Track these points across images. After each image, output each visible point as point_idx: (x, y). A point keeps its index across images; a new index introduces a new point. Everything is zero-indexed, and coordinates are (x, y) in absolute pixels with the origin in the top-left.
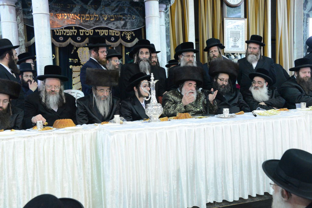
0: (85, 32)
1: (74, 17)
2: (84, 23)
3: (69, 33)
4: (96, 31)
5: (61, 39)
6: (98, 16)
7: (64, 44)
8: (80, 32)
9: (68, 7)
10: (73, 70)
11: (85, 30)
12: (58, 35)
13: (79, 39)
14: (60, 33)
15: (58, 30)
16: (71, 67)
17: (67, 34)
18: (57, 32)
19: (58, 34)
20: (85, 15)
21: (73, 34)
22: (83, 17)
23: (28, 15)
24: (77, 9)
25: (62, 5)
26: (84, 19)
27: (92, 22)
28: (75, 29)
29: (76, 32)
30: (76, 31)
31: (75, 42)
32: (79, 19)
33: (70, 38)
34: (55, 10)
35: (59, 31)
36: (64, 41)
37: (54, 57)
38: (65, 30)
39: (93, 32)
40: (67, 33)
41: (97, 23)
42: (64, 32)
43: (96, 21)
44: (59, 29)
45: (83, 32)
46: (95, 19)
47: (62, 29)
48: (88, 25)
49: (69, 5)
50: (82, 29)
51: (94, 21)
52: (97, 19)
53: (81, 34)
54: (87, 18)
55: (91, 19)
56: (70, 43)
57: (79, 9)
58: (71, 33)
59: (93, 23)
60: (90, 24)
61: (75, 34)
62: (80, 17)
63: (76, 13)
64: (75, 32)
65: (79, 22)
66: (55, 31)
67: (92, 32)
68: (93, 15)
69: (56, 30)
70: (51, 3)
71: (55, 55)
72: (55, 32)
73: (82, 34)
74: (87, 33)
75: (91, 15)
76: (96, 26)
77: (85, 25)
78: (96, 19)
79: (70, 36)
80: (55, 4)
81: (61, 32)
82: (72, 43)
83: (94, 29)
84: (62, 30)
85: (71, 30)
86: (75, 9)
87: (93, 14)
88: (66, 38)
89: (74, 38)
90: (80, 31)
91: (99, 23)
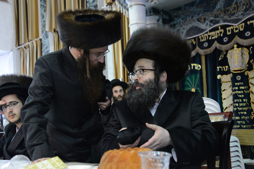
0: (234, 28)
1: (218, 15)
2: (230, 17)
3: (215, 35)
4: (248, 23)
5: (206, 45)
6: (248, 2)
7: (210, 51)
8: (228, 31)
9: (211, 5)
10: (222, 80)
11: (234, 27)
12: (203, 42)
13: (225, 40)
14: (204, 39)
15: (202, 36)
16: (219, 77)
17: (213, 38)
18: (202, 38)
19: (203, 40)
20: (231, 7)
21: (219, 36)
22: (228, 10)
23: (174, 28)
24: (221, 4)
25: (204, 5)
26: (229, 13)
27: (240, 14)
28: (221, 29)
29: (223, 32)
30: (222, 30)
31: (221, 46)
32: (224, 14)
33: (216, 42)
34: (197, 14)
35: (204, 37)
36: (209, 46)
37: (200, 68)
38: (209, 34)
39: (244, 25)
40: (212, 36)
41: (247, 12)
42: (209, 36)
43: (246, 10)
44: (203, 34)
45: (231, 29)
46: (244, 7)
47: (207, 33)
48: (236, 18)
49: (212, 2)
50: (229, 26)
51: (242, 11)
52: (248, 7)
53: (228, 33)
54: (233, 10)
55: (239, 9)
56: (216, 48)
57: (224, 2)
58: (217, 34)
59: (242, 14)
60: (237, 17)
61: (222, 35)
62: (225, 12)
63: (220, 8)
64: (221, 33)
65: (224, 18)
66: (200, 37)
67: (242, 26)
68: (241, 4)
69: (201, 35)
70: (194, 7)
71: (201, 65)
72: (200, 39)
73: (230, 33)
74: (236, 29)
75: (239, 5)
76: (247, 16)
77: (232, 20)
78: (246, 7)
79: (215, 39)
80: (198, 7)
81: (206, 36)
82: (218, 48)
83: (245, 22)
84: (207, 35)
85: (217, 32)
86: (219, 3)
87: (241, 2)
88: (211, 42)
89: (220, 40)
90: (228, 29)
91: (250, 11)
